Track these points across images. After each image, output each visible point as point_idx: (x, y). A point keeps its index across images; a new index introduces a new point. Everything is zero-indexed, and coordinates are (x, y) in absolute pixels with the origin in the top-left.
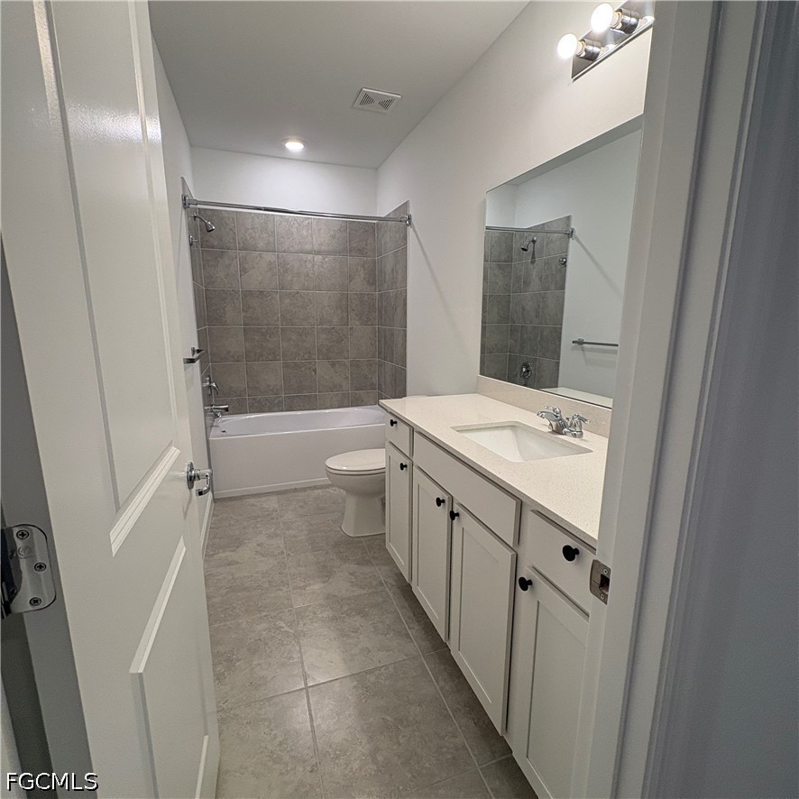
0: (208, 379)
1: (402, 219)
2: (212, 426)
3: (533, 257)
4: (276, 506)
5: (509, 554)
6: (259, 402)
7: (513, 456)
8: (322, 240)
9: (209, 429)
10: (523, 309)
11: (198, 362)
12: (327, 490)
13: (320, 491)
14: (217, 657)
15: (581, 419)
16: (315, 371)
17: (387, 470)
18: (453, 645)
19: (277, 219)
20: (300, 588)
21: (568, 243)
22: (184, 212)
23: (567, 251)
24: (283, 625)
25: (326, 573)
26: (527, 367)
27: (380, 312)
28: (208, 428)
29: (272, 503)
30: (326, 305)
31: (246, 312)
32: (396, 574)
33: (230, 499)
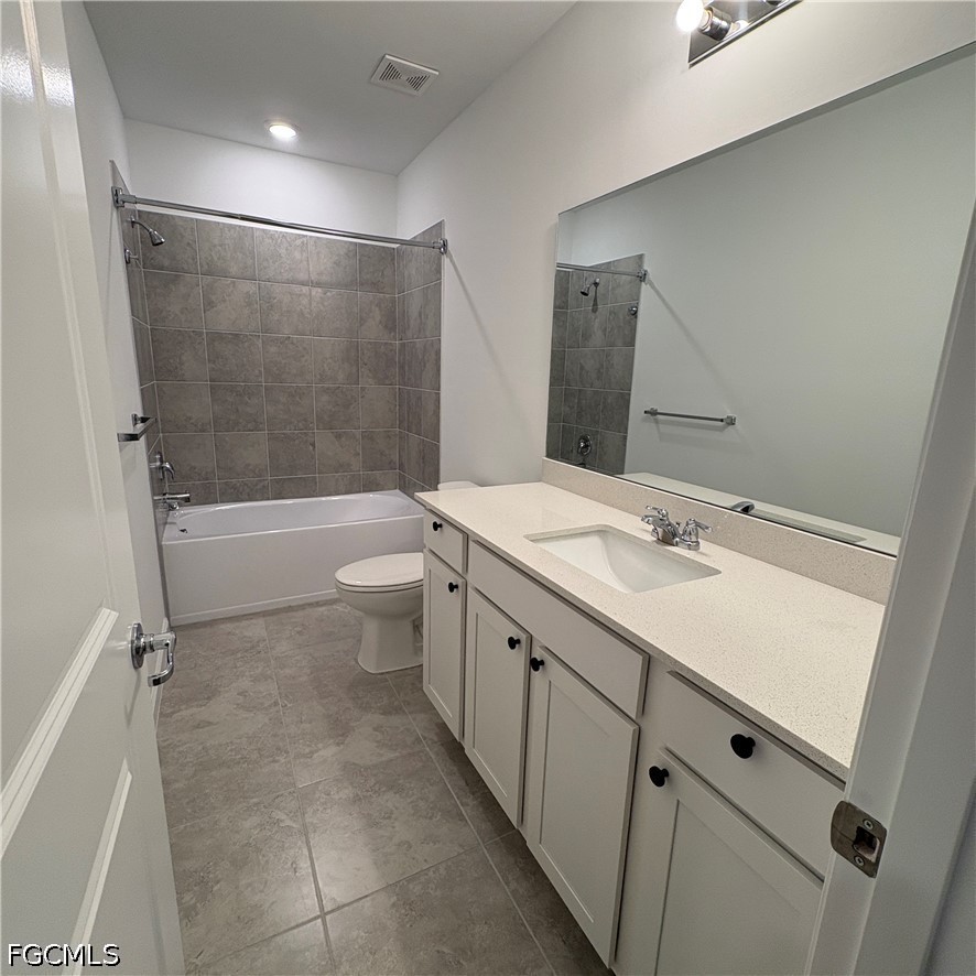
0: (158, 457)
1: (434, 243)
2: (166, 523)
3: (595, 304)
4: (264, 634)
5: (629, 730)
6: (234, 487)
7: (605, 575)
8: (322, 268)
9: (161, 528)
10: (582, 368)
11: (143, 439)
12: (334, 607)
13: (324, 608)
14: (183, 880)
15: (698, 525)
16: (313, 445)
17: (426, 583)
18: (530, 834)
19: (257, 234)
20: (305, 756)
21: (639, 289)
22: (115, 214)
23: (638, 299)
24: (283, 817)
25: (340, 730)
26: (586, 441)
27: (402, 367)
28: (160, 526)
29: (257, 630)
30: (328, 356)
31: (214, 362)
32: (437, 724)
33: (195, 625)
